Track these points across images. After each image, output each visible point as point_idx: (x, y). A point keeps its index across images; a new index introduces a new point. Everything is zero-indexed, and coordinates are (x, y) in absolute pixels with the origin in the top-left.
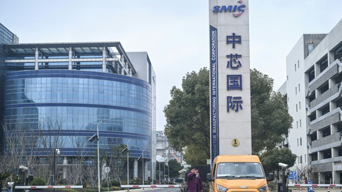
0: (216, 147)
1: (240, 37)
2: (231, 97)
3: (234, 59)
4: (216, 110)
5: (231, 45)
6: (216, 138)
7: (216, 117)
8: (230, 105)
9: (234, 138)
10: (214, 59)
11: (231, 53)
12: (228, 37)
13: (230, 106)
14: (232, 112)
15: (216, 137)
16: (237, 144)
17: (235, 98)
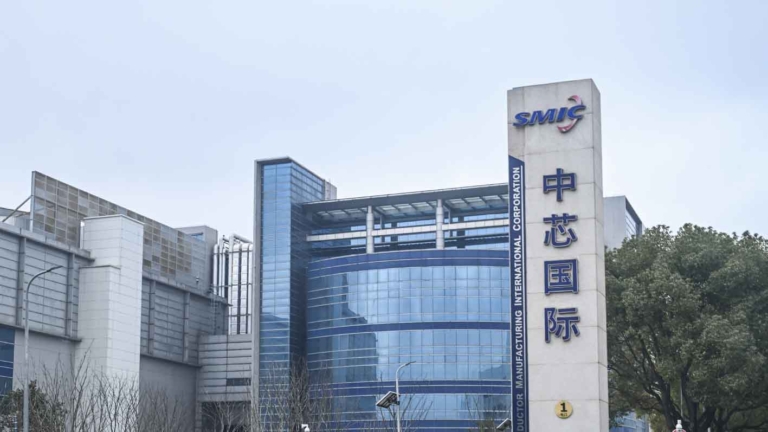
0: (524, 418)
1: (572, 176)
2: (553, 310)
3: (560, 227)
4: (522, 339)
5: (553, 196)
6: (523, 401)
7: (522, 353)
8: (551, 326)
9: (561, 400)
10: (517, 227)
11: (554, 213)
12: (547, 178)
13: (552, 330)
14: (557, 342)
15: (523, 397)
16: (568, 413)
17: (560, 310)
